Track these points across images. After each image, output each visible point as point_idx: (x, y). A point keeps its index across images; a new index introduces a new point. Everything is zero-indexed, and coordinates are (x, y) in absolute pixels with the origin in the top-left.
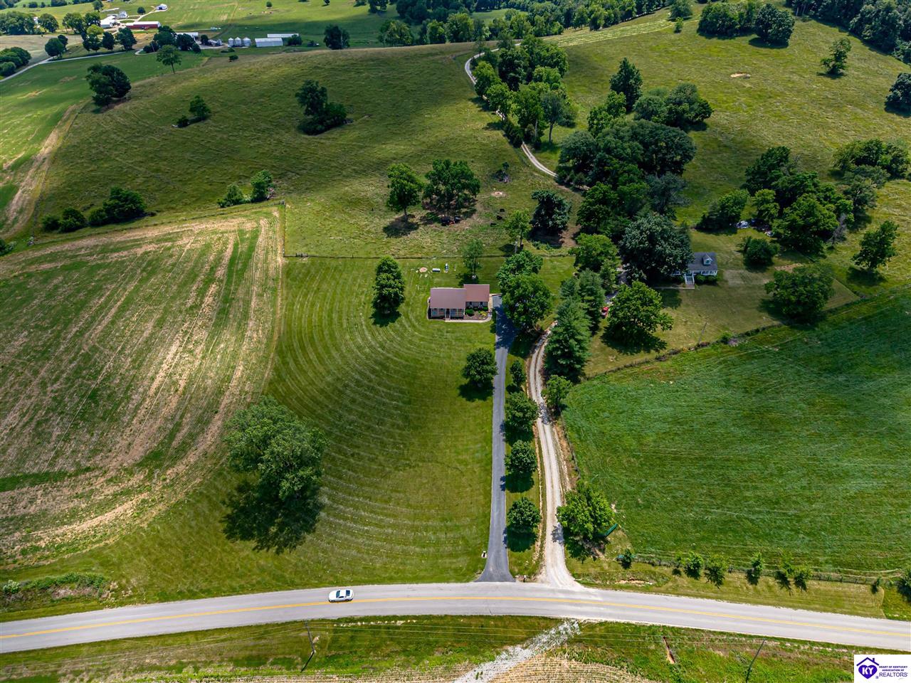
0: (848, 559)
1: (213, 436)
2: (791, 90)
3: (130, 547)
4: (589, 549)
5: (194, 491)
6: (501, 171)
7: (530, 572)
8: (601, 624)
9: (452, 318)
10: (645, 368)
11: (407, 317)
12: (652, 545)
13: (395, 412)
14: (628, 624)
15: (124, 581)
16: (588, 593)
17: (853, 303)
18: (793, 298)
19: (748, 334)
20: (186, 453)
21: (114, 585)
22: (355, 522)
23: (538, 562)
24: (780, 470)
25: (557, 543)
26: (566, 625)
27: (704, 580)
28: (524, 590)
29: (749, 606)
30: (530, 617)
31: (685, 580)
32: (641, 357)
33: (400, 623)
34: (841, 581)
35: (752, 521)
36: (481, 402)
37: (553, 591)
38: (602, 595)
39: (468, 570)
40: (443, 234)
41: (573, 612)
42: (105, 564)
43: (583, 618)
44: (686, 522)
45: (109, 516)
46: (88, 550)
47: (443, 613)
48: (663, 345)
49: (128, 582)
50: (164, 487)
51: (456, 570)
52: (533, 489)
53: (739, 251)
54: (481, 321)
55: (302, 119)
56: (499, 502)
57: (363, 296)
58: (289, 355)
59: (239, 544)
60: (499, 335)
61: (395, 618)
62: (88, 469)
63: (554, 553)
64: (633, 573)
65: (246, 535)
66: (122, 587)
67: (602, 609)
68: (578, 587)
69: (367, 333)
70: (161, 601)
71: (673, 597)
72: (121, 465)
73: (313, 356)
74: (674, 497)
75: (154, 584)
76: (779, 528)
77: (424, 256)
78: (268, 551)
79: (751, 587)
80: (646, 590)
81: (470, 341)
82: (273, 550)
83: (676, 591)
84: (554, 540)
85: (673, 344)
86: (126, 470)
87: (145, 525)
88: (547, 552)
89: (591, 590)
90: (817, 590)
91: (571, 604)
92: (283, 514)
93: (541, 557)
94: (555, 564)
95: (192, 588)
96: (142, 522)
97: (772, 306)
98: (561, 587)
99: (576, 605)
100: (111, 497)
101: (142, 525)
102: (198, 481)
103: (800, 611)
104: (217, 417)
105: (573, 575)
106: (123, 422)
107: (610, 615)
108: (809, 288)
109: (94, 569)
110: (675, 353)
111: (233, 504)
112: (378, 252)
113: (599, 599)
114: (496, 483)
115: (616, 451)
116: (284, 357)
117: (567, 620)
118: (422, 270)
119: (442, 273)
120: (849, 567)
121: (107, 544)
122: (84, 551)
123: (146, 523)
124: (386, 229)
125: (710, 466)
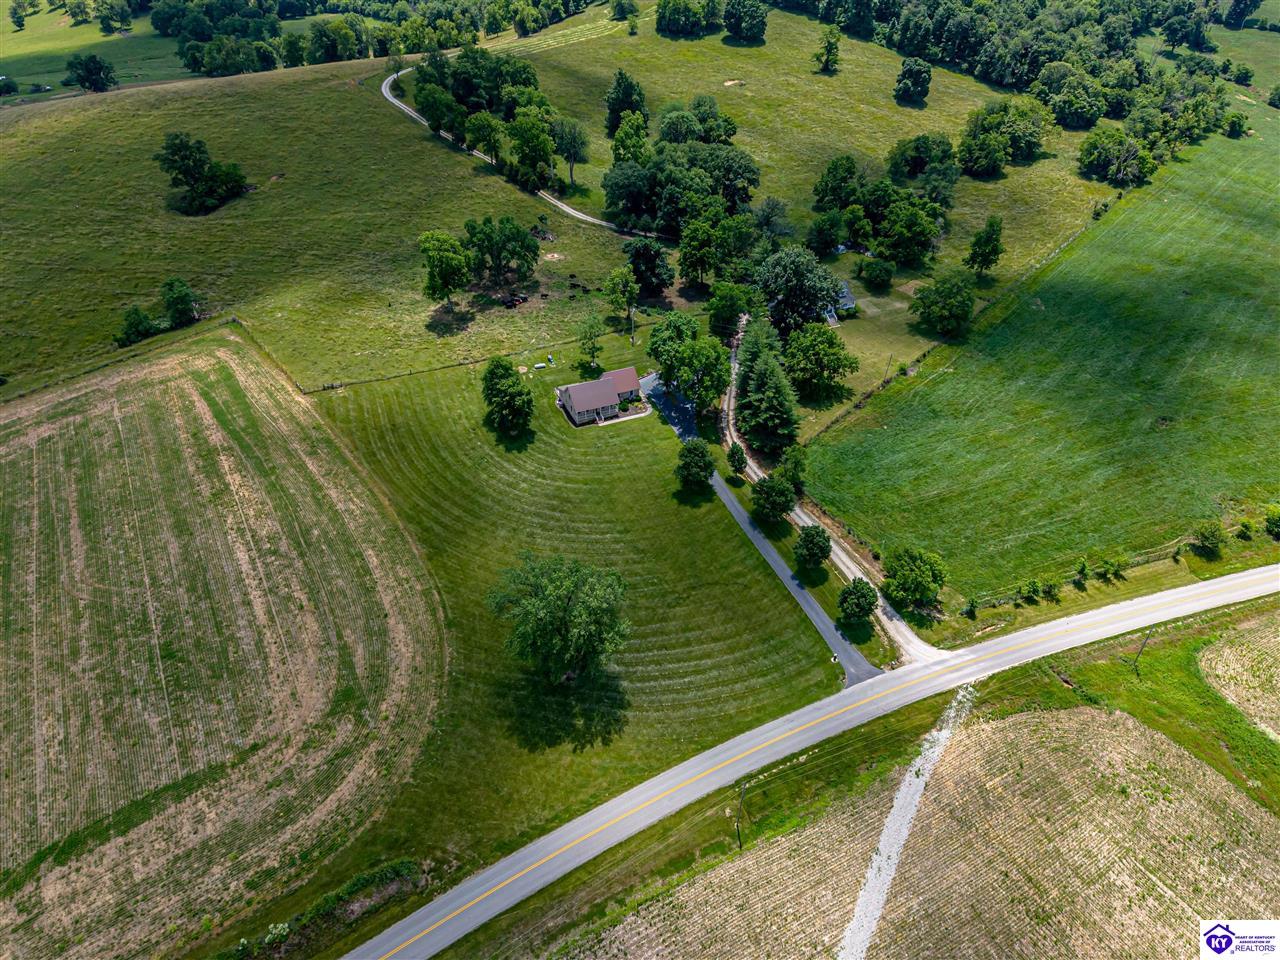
0: (1139, 541)
1: (407, 645)
2: (796, 94)
3: (414, 811)
4: (929, 615)
5: (440, 716)
6: (536, 227)
7: (892, 657)
8: (992, 678)
9: (606, 419)
10: (852, 418)
11: (546, 432)
12: (981, 589)
13: (618, 547)
14: (1013, 668)
15: (439, 854)
16: (959, 656)
17: (986, 309)
18: (946, 313)
19: (918, 361)
20: (386, 677)
21: (428, 864)
22: (670, 678)
23: (892, 646)
24: (1034, 482)
25: (895, 621)
26: (962, 693)
27: (1044, 603)
28: (900, 677)
29: (1095, 612)
30: (925, 699)
31: (1029, 611)
32: (838, 410)
33: (802, 759)
34: (1147, 562)
35: (1044, 536)
36: (709, 505)
37: (926, 667)
38: (972, 652)
39: (829, 680)
40: (516, 319)
41: (960, 678)
42: (394, 845)
43: (972, 680)
44: (992, 557)
45: (345, 790)
46: (352, 840)
47: (839, 731)
48: (850, 393)
49: (444, 851)
50: (393, 728)
51: (817, 685)
52: (831, 576)
53: (853, 278)
54: (643, 415)
55: (165, 194)
56: (808, 602)
57: (464, 421)
58: (424, 519)
59: (551, 754)
60: (675, 425)
61: (794, 756)
62: (255, 748)
63: (899, 631)
64: (982, 621)
65: (553, 741)
66: (440, 862)
67: (982, 664)
68: (946, 654)
69: (506, 464)
70: (505, 854)
71: (1031, 629)
72: (304, 723)
73: (456, 512)
74: (967, 538)
75: (481, 839)
76: (1068, 534)
78: (592, 745)
79: (1083, 594)
80: (1004, 632)
81: (645, 441)
82: (598, 742)
83: (1029, 623)
84: (890, 619)
85: (860, 389)
86: (316, 727)
87: (407, 779)
88: (892, 633)
89: (960, 651)
90: (1134, 577)
91: (952, 672)
92: (577, 700)
93: (890, 639)
94: (909, 642)
95: (533, 823)
96: (401, 777)
97: (924, 326)
98: (932, 661)
99: (957, 670)
100: (326, 767)
101: (405, 781)
102: (434, 703)
103: (1136, 600)
104: (391, 621)
105: (933, 645)
106: (256, 671)
107: (992, 667)
108: (959, 298)
109: (383, 858)
110: (869, 396)
111: (505, 714)
112: (442, 360)
113: (972, 656)
114: (792, 586)
115: (884, 512)
116: (419, 523)
117: (960, 687)
118: (521, 369)
119: (551, 368)
120: (1146, 548)
121: (375, 823)
122: (348, 844)
123: (408, 776)
124: (430, 327)
125: (975, 498)
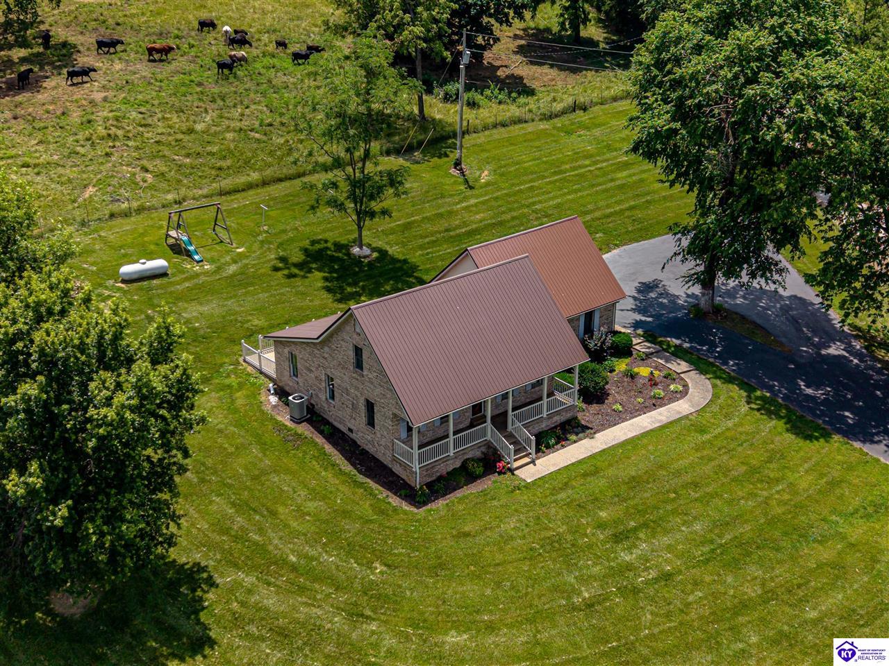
119: (193, 277)
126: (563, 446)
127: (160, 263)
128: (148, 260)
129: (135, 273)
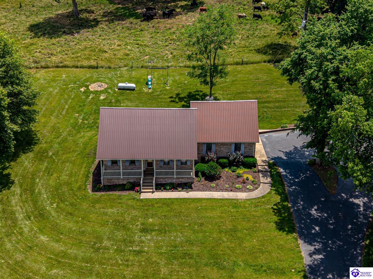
9: (160, 187)
54: (242, 195)
77: (101, 63)
118: (93, 87)
119: (141, 93)
126: (172, 191)
127: (133, 85)
128: (129, 83)
129: (122, 86)
